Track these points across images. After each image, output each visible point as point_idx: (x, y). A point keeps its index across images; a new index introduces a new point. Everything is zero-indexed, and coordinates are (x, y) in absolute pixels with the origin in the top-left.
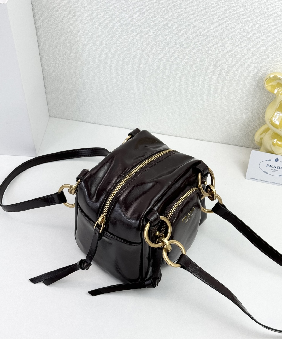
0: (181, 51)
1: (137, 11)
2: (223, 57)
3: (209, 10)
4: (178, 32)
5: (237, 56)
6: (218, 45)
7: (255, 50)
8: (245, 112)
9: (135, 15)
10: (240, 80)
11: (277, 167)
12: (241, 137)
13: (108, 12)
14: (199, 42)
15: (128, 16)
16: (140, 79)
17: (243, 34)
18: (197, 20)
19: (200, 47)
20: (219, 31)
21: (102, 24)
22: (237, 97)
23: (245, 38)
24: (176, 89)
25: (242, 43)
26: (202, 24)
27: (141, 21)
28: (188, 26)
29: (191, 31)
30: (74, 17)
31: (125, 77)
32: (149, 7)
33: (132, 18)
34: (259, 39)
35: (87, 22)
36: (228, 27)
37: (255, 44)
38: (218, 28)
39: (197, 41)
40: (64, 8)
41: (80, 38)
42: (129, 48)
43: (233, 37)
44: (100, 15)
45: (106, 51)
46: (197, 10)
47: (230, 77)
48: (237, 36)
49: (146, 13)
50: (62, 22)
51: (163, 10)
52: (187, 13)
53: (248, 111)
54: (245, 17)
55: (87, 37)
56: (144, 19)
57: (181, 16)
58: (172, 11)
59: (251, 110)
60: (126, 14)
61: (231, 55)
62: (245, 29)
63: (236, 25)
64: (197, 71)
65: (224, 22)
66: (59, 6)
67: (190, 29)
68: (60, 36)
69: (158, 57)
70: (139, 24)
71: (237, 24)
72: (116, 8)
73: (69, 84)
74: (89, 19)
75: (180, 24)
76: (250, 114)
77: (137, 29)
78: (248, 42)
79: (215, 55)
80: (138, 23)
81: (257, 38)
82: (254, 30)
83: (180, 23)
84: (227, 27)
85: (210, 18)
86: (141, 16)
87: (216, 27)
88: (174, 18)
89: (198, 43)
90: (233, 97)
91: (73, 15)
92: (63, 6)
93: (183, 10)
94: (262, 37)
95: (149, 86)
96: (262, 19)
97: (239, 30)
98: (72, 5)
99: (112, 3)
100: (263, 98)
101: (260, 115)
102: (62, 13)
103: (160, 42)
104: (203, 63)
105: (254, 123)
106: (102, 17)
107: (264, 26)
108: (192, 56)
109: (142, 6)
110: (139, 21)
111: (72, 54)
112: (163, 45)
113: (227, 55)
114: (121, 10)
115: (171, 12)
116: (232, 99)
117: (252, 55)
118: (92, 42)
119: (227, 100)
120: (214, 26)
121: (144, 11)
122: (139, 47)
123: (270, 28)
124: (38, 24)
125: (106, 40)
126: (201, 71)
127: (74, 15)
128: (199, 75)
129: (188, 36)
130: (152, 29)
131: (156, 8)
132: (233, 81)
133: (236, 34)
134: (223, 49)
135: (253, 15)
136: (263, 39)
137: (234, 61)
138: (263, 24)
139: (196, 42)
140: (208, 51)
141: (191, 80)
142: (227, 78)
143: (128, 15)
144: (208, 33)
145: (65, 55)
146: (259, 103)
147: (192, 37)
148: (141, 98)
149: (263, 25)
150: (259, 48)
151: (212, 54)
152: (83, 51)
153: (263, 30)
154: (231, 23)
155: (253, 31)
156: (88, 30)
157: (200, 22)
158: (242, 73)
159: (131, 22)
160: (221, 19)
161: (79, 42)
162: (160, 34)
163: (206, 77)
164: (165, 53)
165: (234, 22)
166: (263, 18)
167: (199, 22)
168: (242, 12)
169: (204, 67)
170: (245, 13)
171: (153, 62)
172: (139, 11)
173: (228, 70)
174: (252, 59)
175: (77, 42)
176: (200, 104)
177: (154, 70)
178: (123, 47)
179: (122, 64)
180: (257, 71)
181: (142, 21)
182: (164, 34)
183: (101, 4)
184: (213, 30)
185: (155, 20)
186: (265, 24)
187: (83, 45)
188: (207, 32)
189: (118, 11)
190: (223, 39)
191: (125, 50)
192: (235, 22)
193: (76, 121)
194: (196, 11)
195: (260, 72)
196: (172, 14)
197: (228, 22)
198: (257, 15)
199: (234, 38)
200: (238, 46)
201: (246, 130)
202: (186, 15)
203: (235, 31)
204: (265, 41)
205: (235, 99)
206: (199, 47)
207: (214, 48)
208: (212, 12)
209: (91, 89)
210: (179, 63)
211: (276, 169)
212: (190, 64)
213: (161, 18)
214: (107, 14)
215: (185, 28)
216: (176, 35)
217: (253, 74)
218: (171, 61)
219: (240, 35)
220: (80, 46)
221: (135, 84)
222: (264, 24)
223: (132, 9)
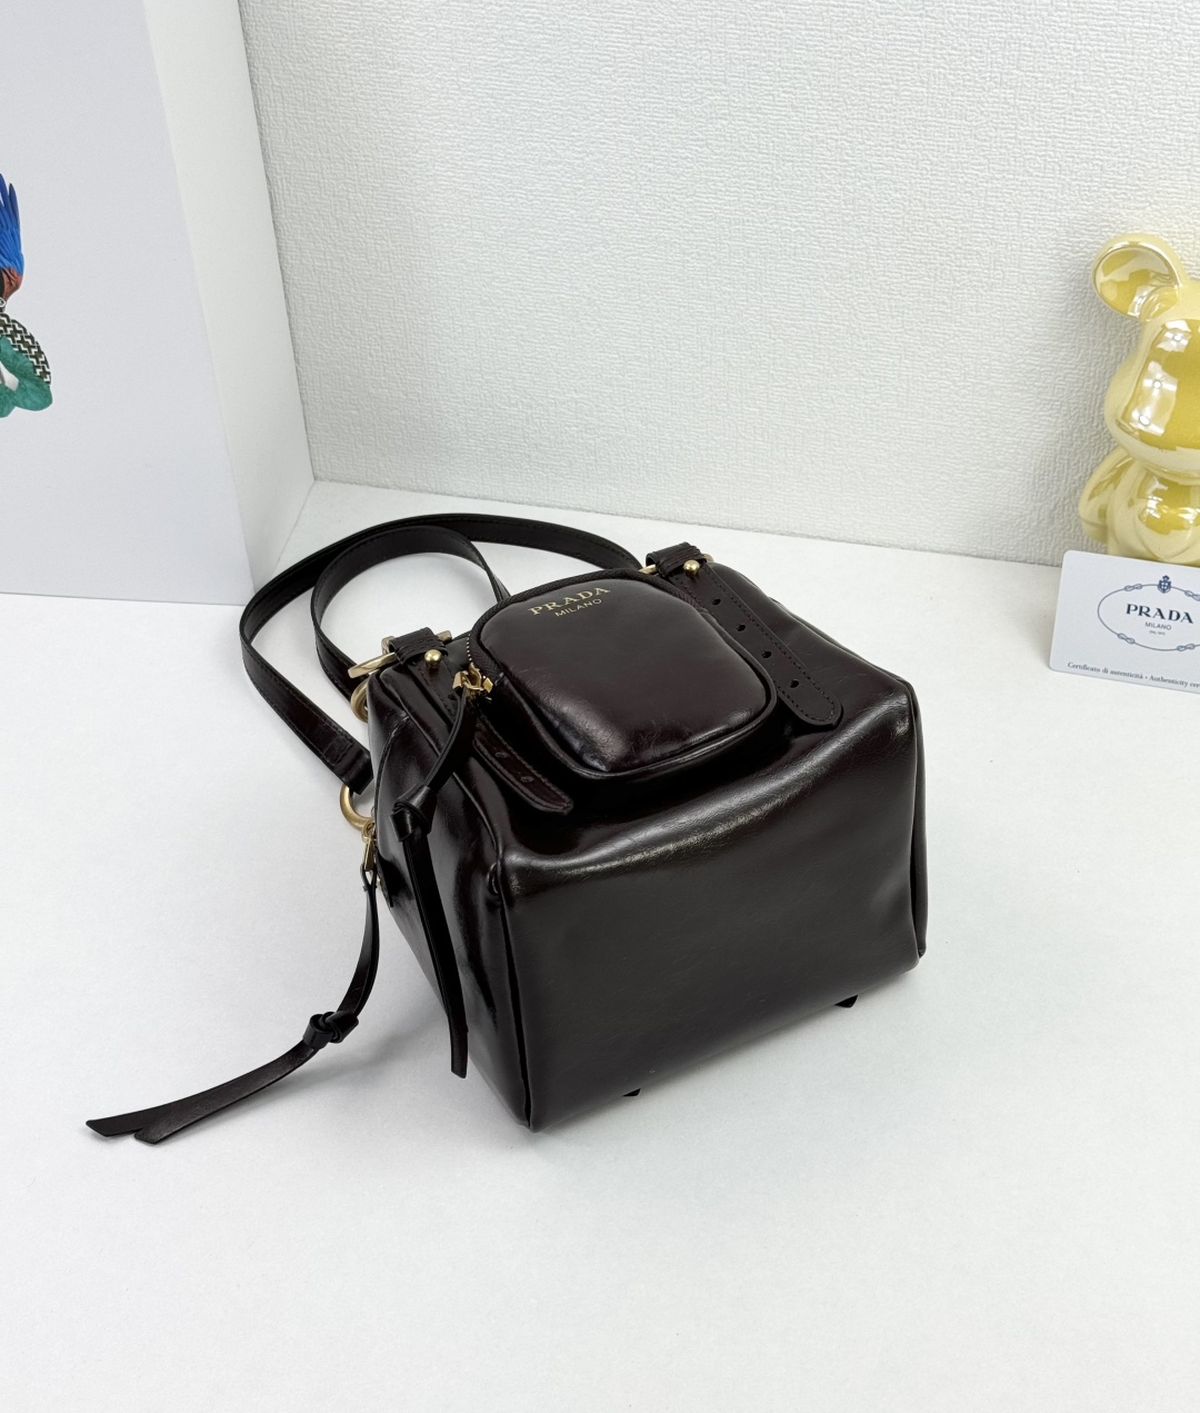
0: (780, 178)
1: (612, 32)
2: (937, 189)
3: (869, 9)
4: (764, 104)
5: (987, 182)
6: (912, 144)
7: (1052, 153)
8: (1041, 413)
9: (608, 46)
10: (1009, 280)
11: (1166, 615)
12: (1035, 523)
13: (510, 44)
14: (844, 137)
15: (581, 51)
16: (638, 302)
17: (1003, 95)
18: (830, 51)
19: (847, 155)
20: (913, 89)
21: (490, 92)
22: (1005, 355)
23: (1012, 110)
24: (773, 336)
25: (1002, 129)
26: (849, 64)
27: (628, 67)
28: (798, 76)
29: (810, 97)
30: (391, 72)
31: (584, 297)
33: (597, 59)
34: (1062, 108)
35: (438, 86)
36: (944, 69)
37: (1049, 132)
38: (908, 78)
39: (836, 134)
40: (354, 38)
41: (417, 151)
42: (592, 177)
44: (483, 57)
45: (509, 197)
46: (827, 11)
47: (969, 273)
48: (982, 103)
49: (645, 37)
50: (351, 94)
51: (704, 20)
52: (792, 23)
53: (1052, 409)
54: (1001, 26)
55: (442, 147)
56: (638, 59)
57: (773, 40)
58: (739, 22)
59: (1061, 405)
60: (575, 44)
61: (965, 179)
62: (1006, 74)
63: (971, 61)
64: (845, 256)
65: (927, 50)
66: (338, 33)
67: (808, 87)
68: (345, 148)
69: (700, 207)
70: (624, 81)
71: (976, 56)
72: (536, 25)
73: (381, 338)
74: (445, 75)
75: (770, 69)
76: (1060, 420)
77: (615, 99)
78: (1022, 125)
79: (906, 185)
80: (620, 77)
81: (1053, 108)
82: (1040, 75)
83: (769, 66)
84: (941, 70)
85: (874, 39)
86: (628, 49)
87: (900, 72)
88: (749, 50)
89: (839, 143)
90: (989, 355)
91: (388, 64)
92: (351, 32)
93: (774, 13)
94: (1070, 102)
95: (675, 327)
96: (1065, 28)
97: (984, 78)
98: (383, 26)
99: (524, 7)
100: (1102, 351)
101: (1097, 426)
102: (349, 57)
103: (701, 147)
104: (865, 218)
105: (1079, 462)
106: (492, 61)
107: (1076, 54)
108: (824, 194)
110: (621, 67)
111: (390, 216)
112: (715, 157)
113: (951, 181)
114: (558, 33)
115: (733, 26)
116: (985, 364)
117: (1041, 175)
118: (460, 163)
119: (968, 366)
120: (893, 69)
121: (637, 30)
122: (628, 173)
123: (1096, 60)
124: (269, 109)
125: (510, 153)
126: (859, 253)
127: (390, 62)
128: (856, 272)
129: (801, 115)
130: (671, 98)
131: (679, 15)
132: (983, 287)
133: (974, 96)
134: (935, 159)
135: (1030, 15)
136: (1079, 110)
137: (979, 204)
138: (1068, 48)
139: (831, 138)
140: (879, 169)
141: (828, 295)
142: (958, 278)
143: (580, 47)
144: (875, 98)
145: (363, 224)
146: (1090, 372)
147: (816, 117)
148: (646, 382)
149: (1069, 54)
150: (1066, 146)
151: (895, 183)
152: (428, 203)
153: (1074, 72)
154: (953, 52)
155: (1036, 78)
156: (444, 118)
157: (840, 59)
158: (1012, 250)
159: (594, 76)
160: (915, 39)
161: (413, 166)
162: (701, 116)
163: (881, 278)
164: (724, 189)
165: (963, 48)
166: (1069, 25)
167: (838, 56)
168: (991, 8)
169: (870, 236)
170: (999, 12)
171: (683, 227)
172: (619, 31)
173: (960, 245)
174: (1046, 190)
175: (405, 169)
176: (867, 393)
177: (688, 261)
178: (569, 178)
179: (569, 244)
180: (1068, 241)
181: (633, 68)
182: (714, 115)
183: (483, 12)
185: (679, 60)
186: (1079, 47)
187: (427, 176)
188: (868, 94)
189: (547, 36)
190: (929, 118)
191: (580, 189)
192: (969, 48)
193: (414, 491)
194: (825, 14)
195: (1079, 242)
196: (738, 32)
197: (941, 49)
198: (1044, 13)
199: (971, 111)
200: (987, 144)
201: (1052, 493)
203: (972, 83)
204: (1086, 116)
205: (999, 361)
206: (846, 158)
207: (899, 157)
208: (882, 13)
209: (464, 357)
210: (776, 226)
211: (1166, 622)
212: (819, 228)
213: (701, 50)
214: (506, 52)
215: (788, 84)
216: (759, 116)
217: (1055, 252)
218: (748, 221)
219: (991, 100)
220: (418, 182)
221: (623, 324)
222: (1075, 50)
223: (594, 24)
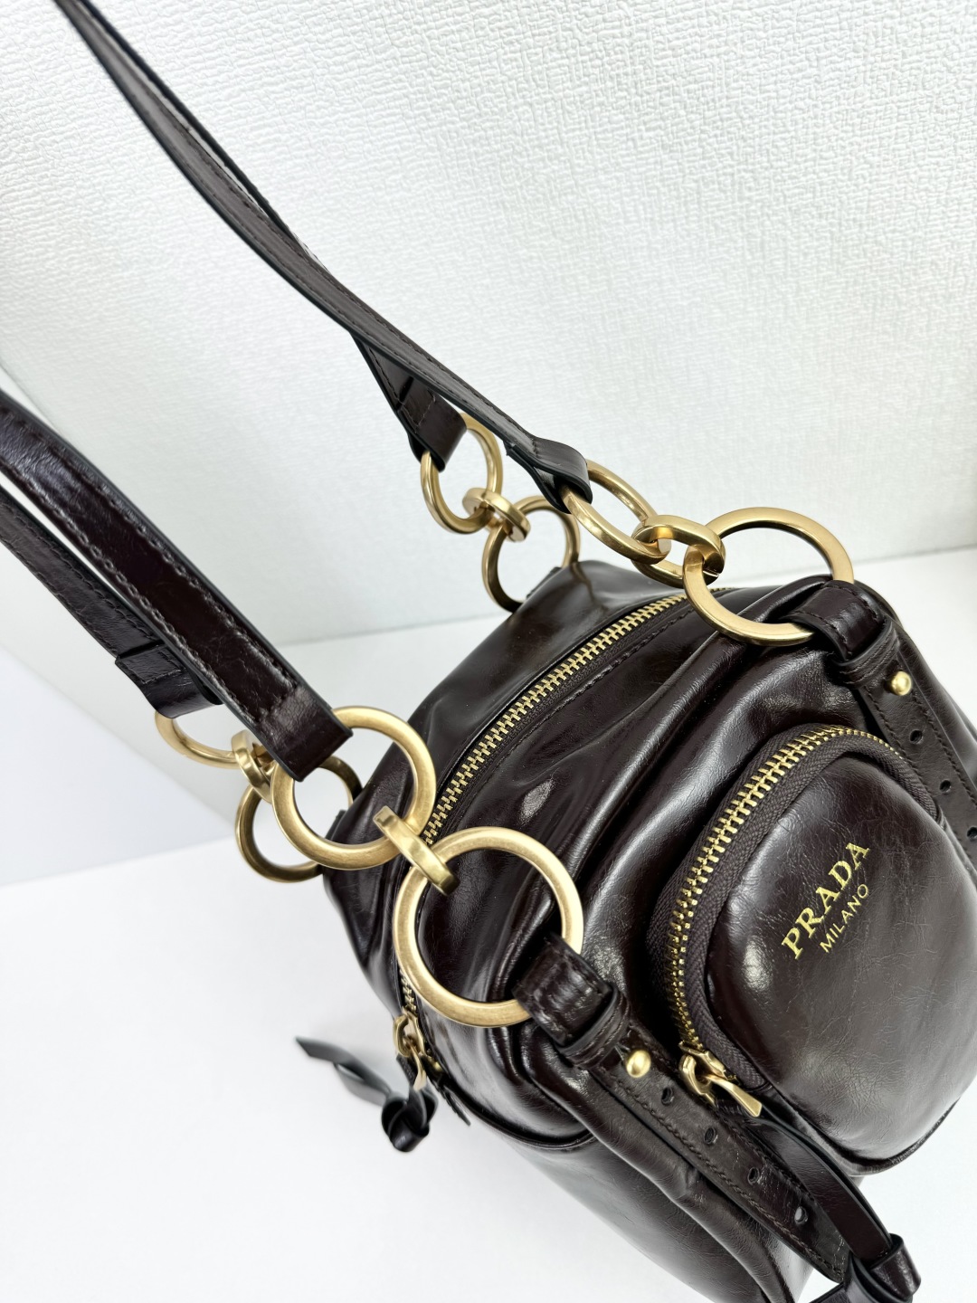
0: (659, 246)
1: (385, 124)
2: (878, 199)
4: (622, 156)
5: (952, 169)
6: (843, 147)
9: (385, 146)
14: (742, 167)
15: (351, 165)
18: (711, 47)
19: (750, 189)
20: (843, 65)
26: (742, 57)
28: (665, 100)
29: (687, 125)
30: (126, 274)
32: (435, 71)
33: (375, 168)
35: (190, 271)
38: (835, 50)
39: (731, 166)
40: (62, 248)
41: (202, 353)
43: (926, 72)
47: (919, 290)
49: (433, 116)
50: (95, 315)
51: (511, 60)
55: (228, 339)
56: (431, 149)
57: (620, 57)
58: (564, 45)
60: (340, 157)
61: (920, 173)
64: (757, 314)
66: (39, 249)
67: (683, 112)
70: (422, 186)
72: (278, 149)
74: (192, 256)
75: (623, 102)
79: (834, 205)
80: (413, 183)
83: (622, 98)
84: (887, 21)
86: (414, 141)
87: (821, 45)
88: (586, 83)
89: (736, 177)
91: (116, 265)
92: (52, 242)
97: (957, 13)
98: (86, 222)
99: (252, 130)
102: (68, 273)
104: (780, 264)
109: (400, 80)
110: (413, 169)
113: (899, 182)
114: (311, 151)
115: (555, 55)
118: (257, 350)
120: (810, 43)
121: (418, 108)
126: (773, 306)
127: (119, 262)
128: (772, 329)
129: (678, 155)
131: (472, 64)
132: (937, 301)
134: (877, 158)
137: (938, 201)
139: (725, 174)
140: (796, 195)
141: (737, 362)
142: (905, 300)
143: (348, 160)
144: (784, 97)
147: (700, 150)
151: (819, 207)
152: (241, 402)
157: (728, 53)
159: (381, 193)
161: (206, 370)
163: (805, 327)
167: (722, 49)
169: (787, 282)
172: (394, 119)
173: (909, 260)
175: (198, 375)
184: (809, 71)
185: (490, 132)
187: (227, 375)
188: (774, 95)
189: (298, 161)
190: (868, 102)
196: (566, 61)
199: (933, 72)
202: (643, 35)
206: (748, 194)
207: (825, 171)
212: (719, 292)
213: (516, 107)
215: (653, 116)
216: (618, 174)
220: (219, 384)
223: (355, 120)
